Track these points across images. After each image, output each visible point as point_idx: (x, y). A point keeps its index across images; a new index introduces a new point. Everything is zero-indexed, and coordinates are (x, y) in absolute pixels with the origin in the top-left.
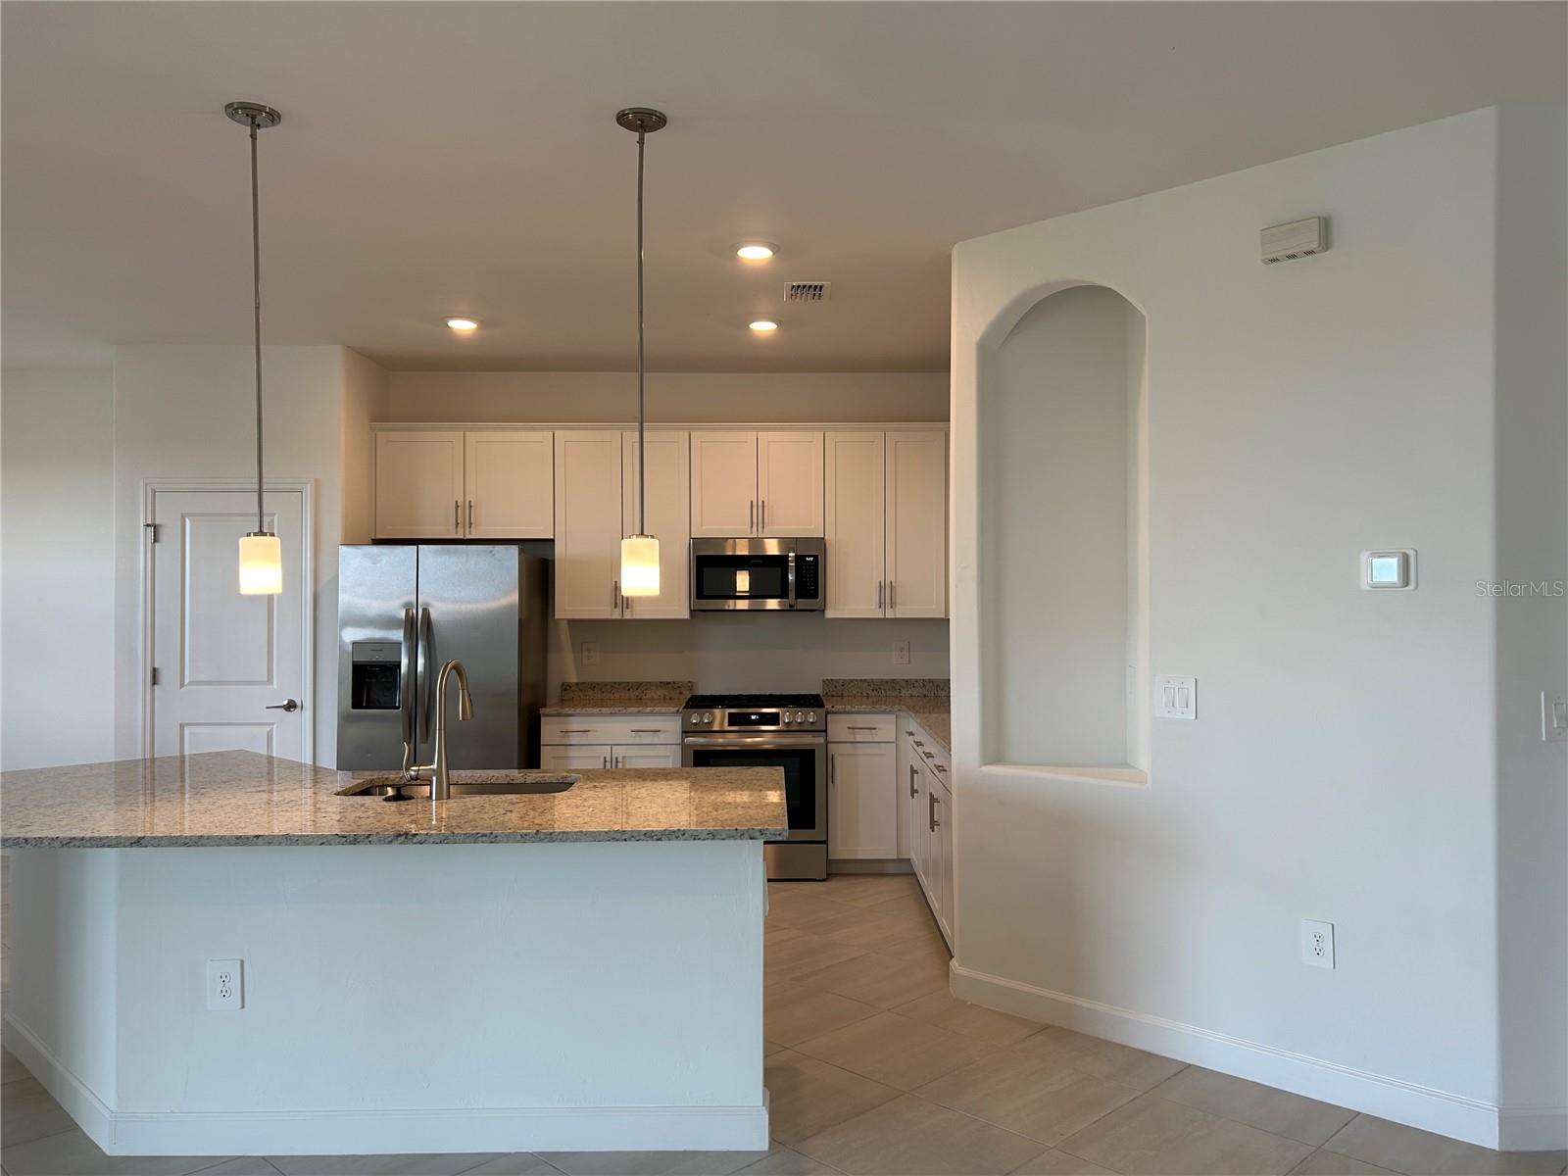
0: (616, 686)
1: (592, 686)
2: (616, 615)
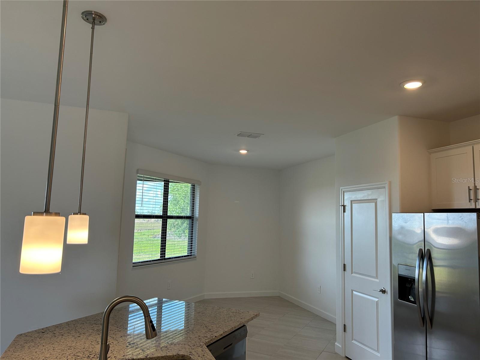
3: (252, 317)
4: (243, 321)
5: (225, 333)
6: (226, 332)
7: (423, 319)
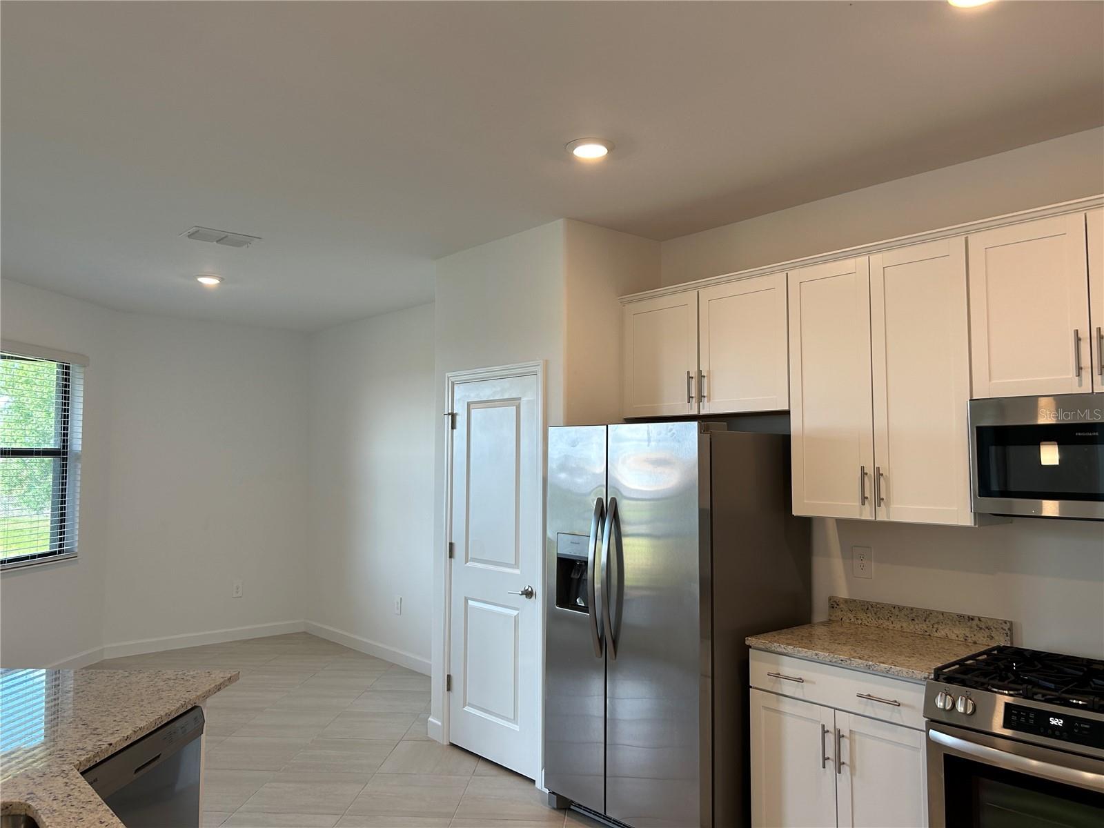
0: (896, 612)
1: (868, 607)
2: (866, 514)
3: (218, 683)
4: (192, 696)
5: (137, 734)
6: (140, 729)
7: (601, 641)
